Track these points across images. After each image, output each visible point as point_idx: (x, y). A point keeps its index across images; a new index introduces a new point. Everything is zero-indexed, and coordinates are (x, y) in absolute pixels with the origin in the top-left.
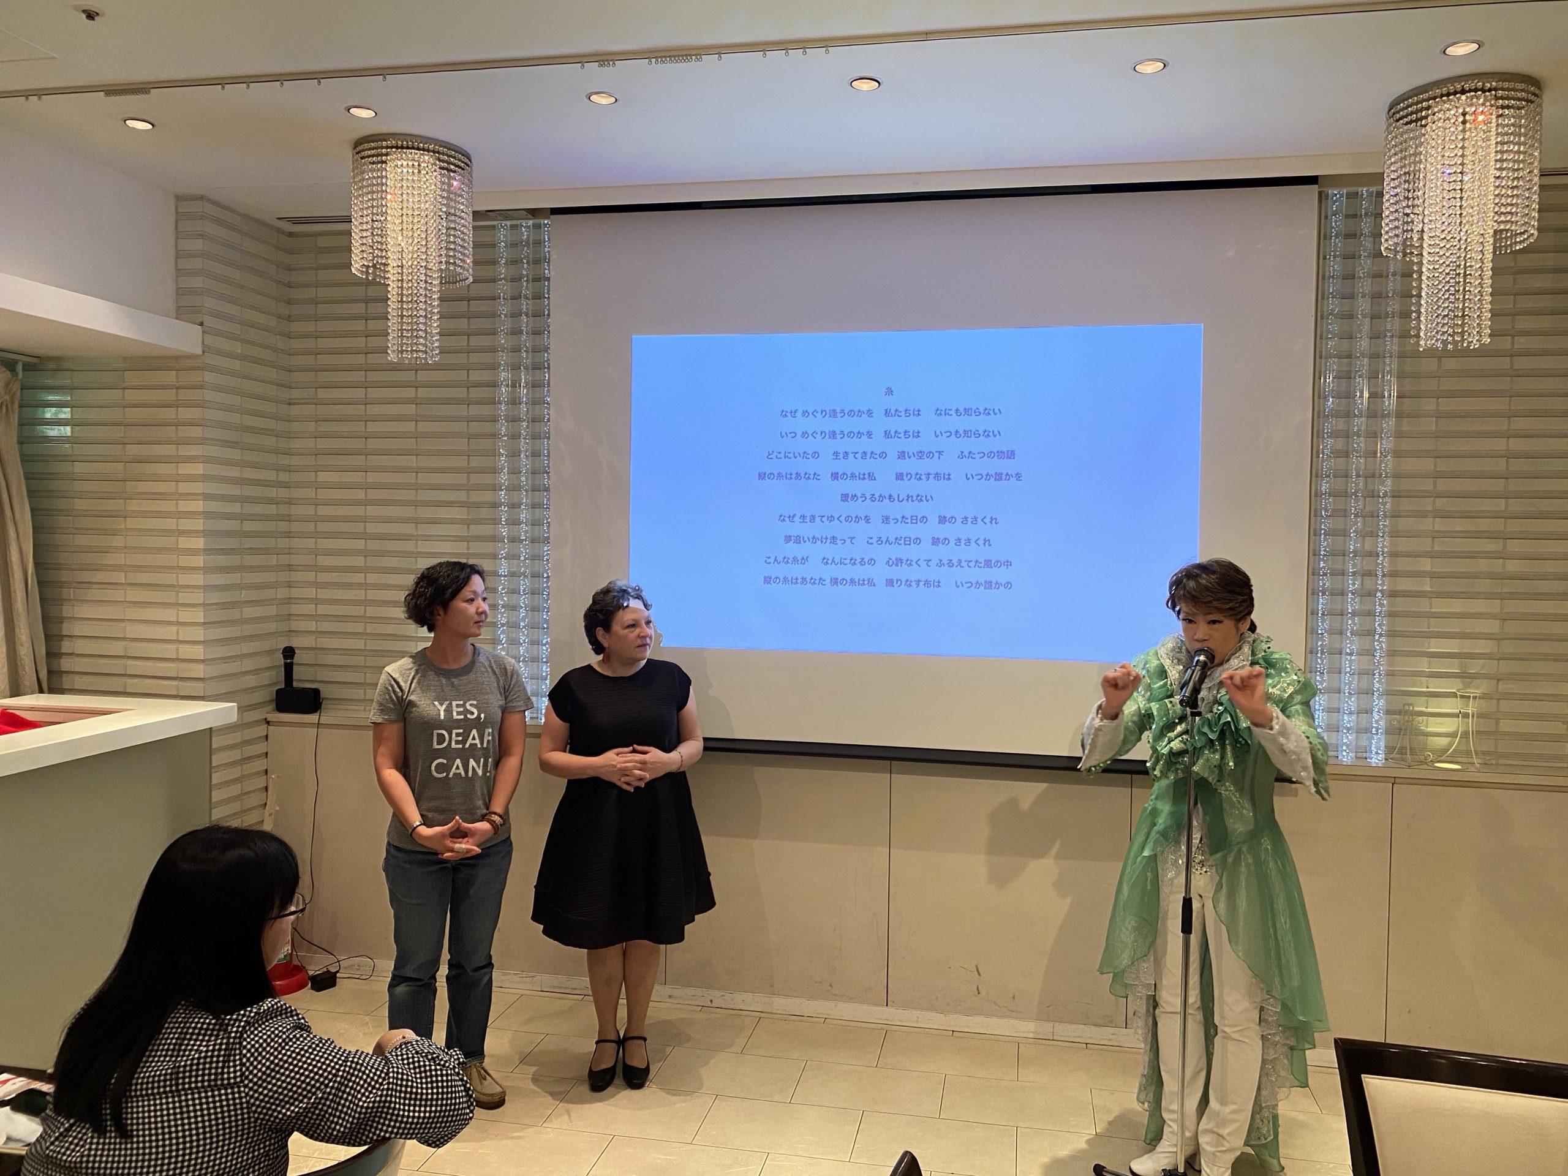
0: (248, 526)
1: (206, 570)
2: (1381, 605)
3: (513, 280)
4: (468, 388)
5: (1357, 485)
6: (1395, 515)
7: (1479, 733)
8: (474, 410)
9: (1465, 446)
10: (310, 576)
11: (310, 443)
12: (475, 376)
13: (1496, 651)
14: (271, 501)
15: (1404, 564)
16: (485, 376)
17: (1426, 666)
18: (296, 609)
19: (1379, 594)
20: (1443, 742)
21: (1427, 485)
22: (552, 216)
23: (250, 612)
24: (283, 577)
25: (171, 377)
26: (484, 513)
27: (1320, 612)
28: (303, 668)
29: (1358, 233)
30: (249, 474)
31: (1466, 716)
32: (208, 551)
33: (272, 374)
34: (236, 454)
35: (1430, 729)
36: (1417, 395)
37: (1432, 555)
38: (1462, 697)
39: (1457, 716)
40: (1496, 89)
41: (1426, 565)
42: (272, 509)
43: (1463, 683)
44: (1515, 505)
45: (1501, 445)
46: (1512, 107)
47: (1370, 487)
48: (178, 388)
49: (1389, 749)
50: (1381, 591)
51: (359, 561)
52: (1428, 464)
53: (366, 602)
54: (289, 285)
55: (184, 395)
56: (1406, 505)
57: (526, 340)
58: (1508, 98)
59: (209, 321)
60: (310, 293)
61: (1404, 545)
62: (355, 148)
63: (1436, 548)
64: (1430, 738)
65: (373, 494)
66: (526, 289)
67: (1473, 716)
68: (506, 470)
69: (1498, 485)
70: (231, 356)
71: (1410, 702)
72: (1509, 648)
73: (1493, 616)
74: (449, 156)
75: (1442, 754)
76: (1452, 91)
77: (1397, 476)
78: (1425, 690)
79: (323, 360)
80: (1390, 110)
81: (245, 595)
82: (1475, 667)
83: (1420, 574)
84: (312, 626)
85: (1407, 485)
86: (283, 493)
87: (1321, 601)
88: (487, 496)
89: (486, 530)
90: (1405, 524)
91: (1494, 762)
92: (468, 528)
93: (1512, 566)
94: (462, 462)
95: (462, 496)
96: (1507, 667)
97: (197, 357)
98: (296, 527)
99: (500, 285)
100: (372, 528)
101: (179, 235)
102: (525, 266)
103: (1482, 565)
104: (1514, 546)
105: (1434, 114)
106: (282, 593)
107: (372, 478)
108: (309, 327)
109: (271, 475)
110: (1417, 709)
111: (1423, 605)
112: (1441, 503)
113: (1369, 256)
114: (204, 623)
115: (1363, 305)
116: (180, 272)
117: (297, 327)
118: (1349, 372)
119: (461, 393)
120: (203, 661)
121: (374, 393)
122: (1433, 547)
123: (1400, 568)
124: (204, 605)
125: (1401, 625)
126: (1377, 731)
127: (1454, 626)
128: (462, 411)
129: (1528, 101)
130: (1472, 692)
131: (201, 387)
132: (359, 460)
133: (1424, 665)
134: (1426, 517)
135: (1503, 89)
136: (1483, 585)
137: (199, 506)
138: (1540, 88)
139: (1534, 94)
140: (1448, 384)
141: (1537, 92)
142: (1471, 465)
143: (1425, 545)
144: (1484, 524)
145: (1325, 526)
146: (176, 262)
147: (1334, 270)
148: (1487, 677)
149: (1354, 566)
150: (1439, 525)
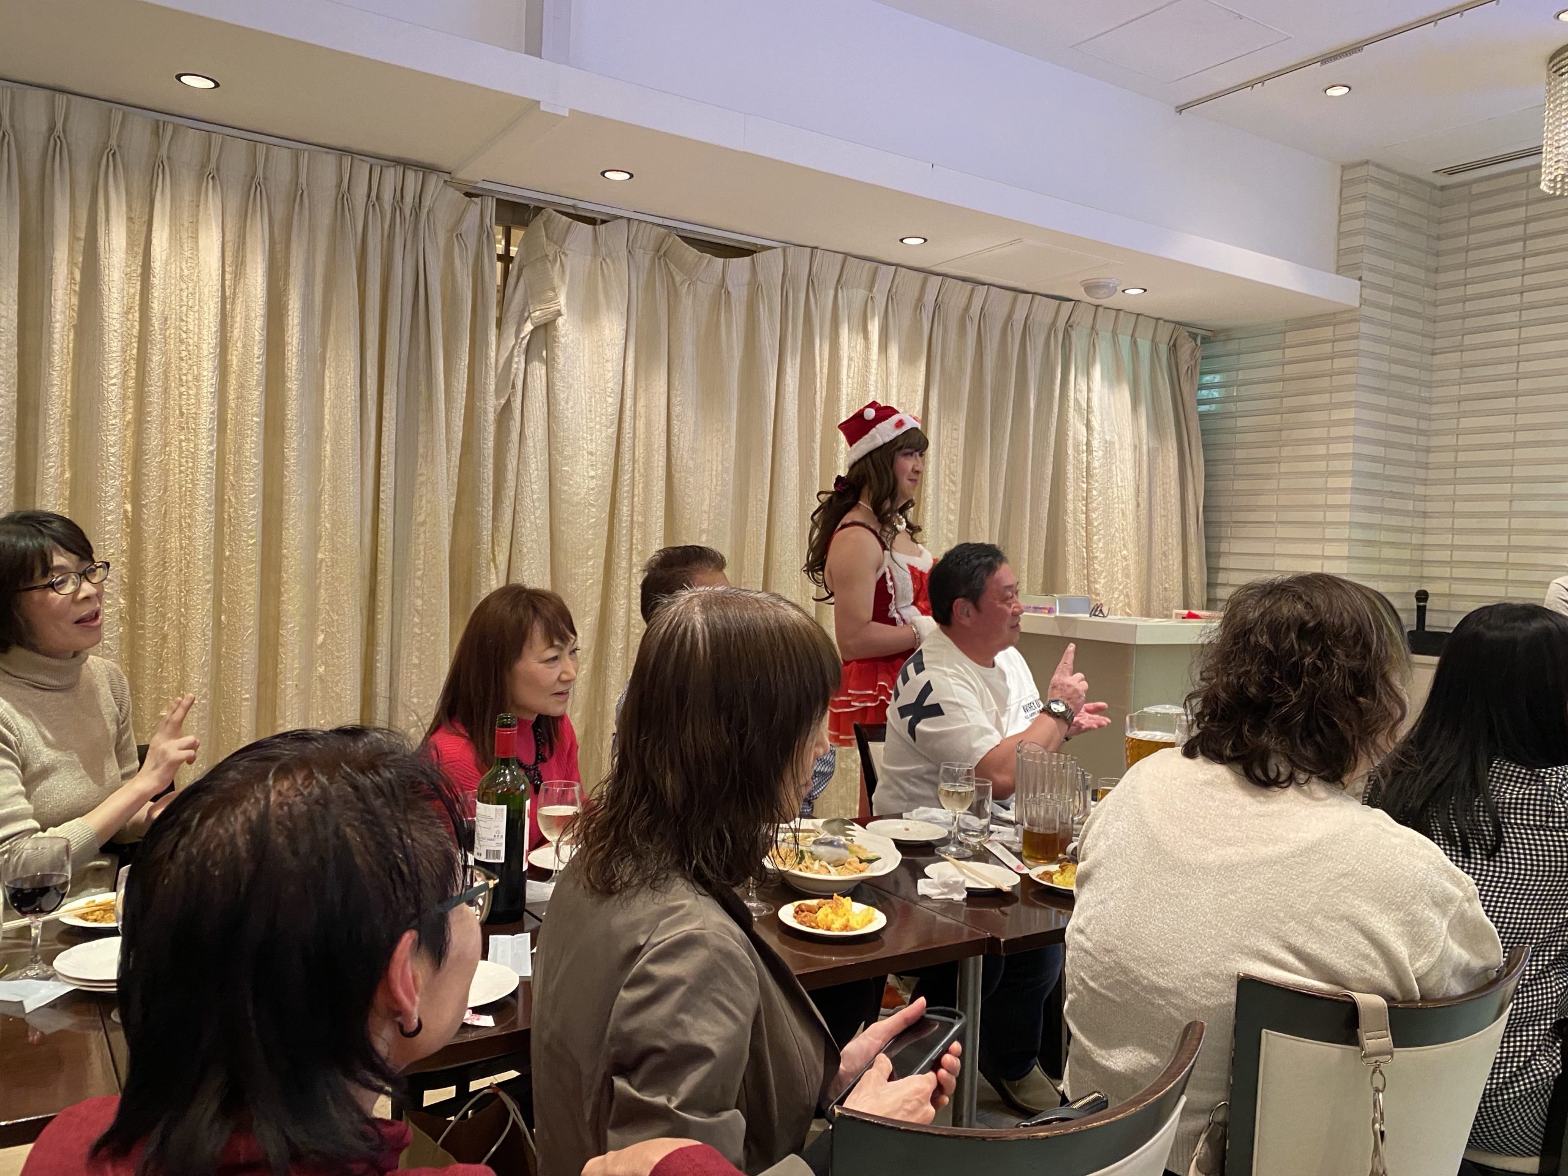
0: (1390, 471)
1: (1352, 507)
10: (1447, 522)
11: (1454, 391)
14: (1411, 447)
18: (1429, 555)
23: (1388, 553)
24: (1418, 522)
25: (1327, 332)
28: (1435, 615)
30: (1393, 420)
32: (1355, 490)
33: (1418, 324)
34: (1382, 400)
48: (1334, 341)
53: (1509, 548)
54: (1440, 238)
55: (1340, 346)
59: (1367, 276)
60: (1461, 242)
62: (1550, 62)
65: (1521, 437)
70: (1384, 308)
79: (1472, 306)
81: (1384, 536)
84: (1446, 572)
86: (1422, 441)
97: (1352, 310)
98: (1433, 475)
100: (1518, 471)
101: (1343, 200)
106: (1416, 539)
107: (1523, 419)
108: (1458, 275)
109: (1411, 422)
114: (1348, 558)
116: (1341, 236)
117: (1442, 278)
121: (1529, 332)
124: (1349, 540)
131: (1357, 338)
132: (1509, 403)
137: (1349, 448)
146: (1339, 226)
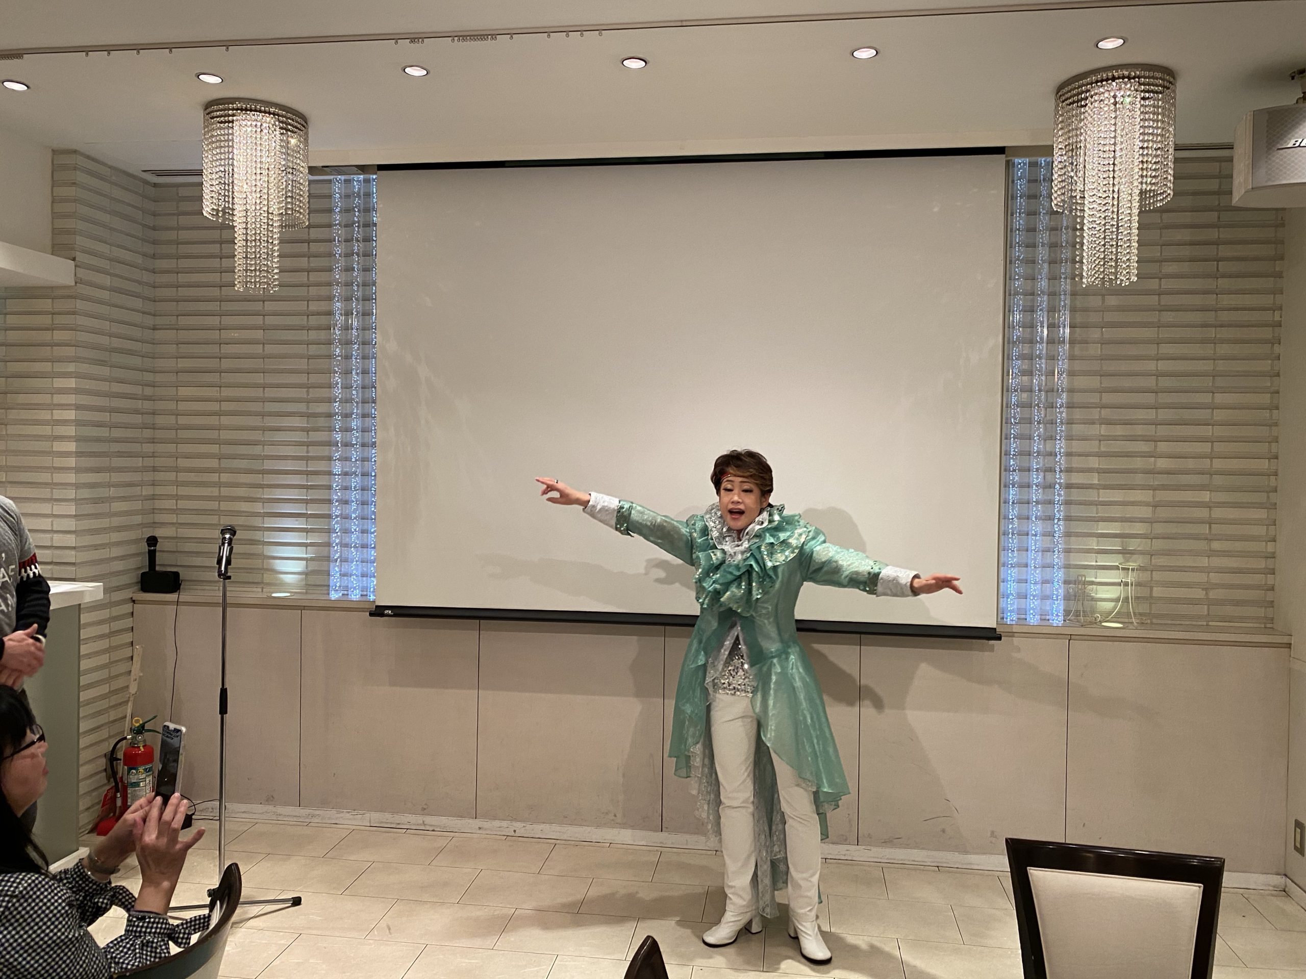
0: (117, 433)
1: (78, 470)
2: (1059, 495)
3: (346, 226)
4: (308, 316)
5: (1039, 398)
6: (1070, 422)
7: (1137, 598)
8: (313, 335)
9: (1124, 366)
10: (172, 476)
11: (170, 364)
12: (314, 307)
13: (1150, 531)
14: (136, 412)
15: (1077, 462)
16: (323, 306)
17: (1095, 544)
18: (159, 504)
19: (1057, 486)
20: (1110, 605)
21: (1094, 398)
22: (378, 172)
23: (118, 506)
24: (149, 476)
25: (46, 304)
26: (322, 422)
27: (1011, 501)
28: (165, 555)
29: (1039, 195)
30: (117, 388)
31: (1126, 584)
32: (79, 454)
33: (138, 303)
34: (105, 371)
35: (1099, 596)
36: (1084, 326)
37: (1099, 455)
38: (1123, 569)
39: (1119, 584)
40: (1139, 77)
41: (1094, 462)
42: (138, 419)
43: (1124, 558)
44: (1163, 414)
45: (1151, 366)
46: (1152, 92)
47: (1050, 400)
48: (53, 314)
49: (1067, 613)
50: (1060, 484)
51: (214, 463)
52: (1094, 382)
53: (220, 499)
54: (154, 228)
55: (59, 320)
56: (1078, 414)
57: (357, 277)
58: (1149, 84)
59: (80, 257)
60: (172, 235)
61: (1077, 446)
62: (205, 109)
63: (1103, 449)
64: (1099, 603)
65: (226, 406)
66: (358, 233)
67: (1132, 585)
68: (339, 386)
69: (1150, 398)
70: (101, 287)
71: (1083, 573)
72: (1159, 529)
73: (1147, 504)
74: (287, 118)
75: (1107, 616)
76: (1105, 78)
77: (1071, 391)
78: (1094, 563)
79: (183, 292)
80: (1057, 93)
81: (113, 492)
82: (1133, 544)
83: (1090, 470)
84: (172, 518)
85: (1078, 398)
86: (148, 405)
87: (1011, 492)
88: (321, 408)
89: (321, 436)
90: (1078, 429)
91: (1149, 621)
92: (308, 434)
93: (1162, 463)
94: (303, 379)
95: (302, 407)
96: (1158, 544)
97: (69, 287)
98: (159, 434)
99: (335, 229)
100: (225, 435)
101: (54, 184)
102: (357, 214)
103: (1138, 463)
104: (1163, 447)
105: (1092, 97)
106: (147, 491)
107: (226, 392)
108: (170, 264)
109: (138, 390)
110: (1087, 579)
111: (1092, 495)
112: (1105, 413)
113: (1047, 213)
114: (75, 516)
115: (1042, 253)
116: (55, 215)
117: (161, 264)
118: (1033, 306)
119: (302, 321)
120: (74, 548)
121: (227, 320)
122: (1099, 448)
123: (1074, 466)
124: (75, 500)
125: (1076, 511)
126: (1057, 597)
127: (1116, 512)
128: (303, 335)
129: (1164, 87)
130: (1131, 565)
131: (74, 313)
132: (213, 378)
133: (1093, 544)
134: (1093, 423)
135: (1145, 77)
136: (1139, 479)
137: (71, 415)
138: (1174, 78)
139: (1170, 83)
140: (1109, 317)
141: (1172, 80)
142: (1127, 383)
143: (1093, 446)
144: (1139, 430)
145: (1014, 431)
146: (52, 206)
147: (1019, 224)
148: (1142, 553)
149: (1038, 463)
150: (1104, 430)
